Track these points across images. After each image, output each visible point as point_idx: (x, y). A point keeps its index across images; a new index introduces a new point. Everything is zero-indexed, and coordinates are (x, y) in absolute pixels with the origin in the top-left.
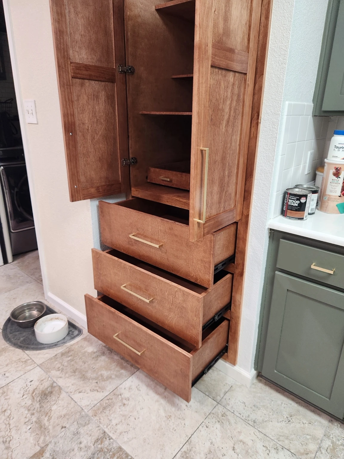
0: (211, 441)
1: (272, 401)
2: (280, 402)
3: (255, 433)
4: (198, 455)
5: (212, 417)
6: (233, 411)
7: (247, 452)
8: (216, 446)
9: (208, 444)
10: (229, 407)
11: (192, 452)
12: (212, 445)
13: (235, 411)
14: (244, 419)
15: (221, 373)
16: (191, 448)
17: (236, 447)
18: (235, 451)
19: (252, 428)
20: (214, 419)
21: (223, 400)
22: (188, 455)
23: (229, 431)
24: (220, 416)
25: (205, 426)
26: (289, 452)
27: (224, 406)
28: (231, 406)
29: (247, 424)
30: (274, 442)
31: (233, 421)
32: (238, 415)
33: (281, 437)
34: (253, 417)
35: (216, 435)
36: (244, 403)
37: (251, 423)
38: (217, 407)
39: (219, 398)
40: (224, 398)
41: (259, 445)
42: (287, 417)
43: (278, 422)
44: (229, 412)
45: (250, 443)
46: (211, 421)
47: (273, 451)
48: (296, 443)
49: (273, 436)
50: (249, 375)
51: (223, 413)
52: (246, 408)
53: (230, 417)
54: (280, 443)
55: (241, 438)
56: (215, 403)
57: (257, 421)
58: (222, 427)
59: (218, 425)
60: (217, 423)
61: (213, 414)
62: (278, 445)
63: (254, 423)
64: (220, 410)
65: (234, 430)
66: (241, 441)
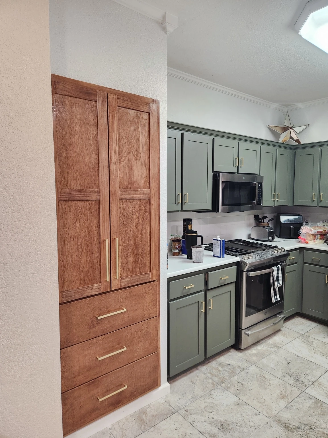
0: (204, 422)
1: (181, 386)
2: (182, 383)
3: (200, 400)
4: (212, 430)
5: (187, 417)
6: (185, 406)
7: (211, 407)
8: (207, 420)
9: (206, 424)
10: (182, 407)
11: (210, 433)
12: (206, 422)
13: (185, 405)
14: (191, 402)
15: (152, 404)
16: (207, 433)
17: (208, 411)
18: (211, 412)
19: (197, 400)
21: (175, 408)
22: (212, 436)
23: (198, 411)
24: (187, 413)
25: (193, 423)
26: (213, 390)
27: (180, 410)
28: (181, 406)
29: (194, 402)
30: (207, 394)
31: (191, 408)
32: (188, 404)
33: (204, 390)
34: (190, 397)
35: (200, 418)
36: (180, 399)
37: (194, 400)
38: (180, 413)
39: (173, 410)
40: (174, 407)
41: (208, 400)
42: (193, 384)
43: (195, 388)
44: (185, 408)
45: (206, 404)
46: (190, 418)
47: (212, 396)
48: (207, 386)
49: (203, 393)
50: (168, 384)
51: (185, 411)
52: (183, 399)
53: (189, 409)
54: (207, 392)
55: (203, 407)
56: (177, 413)
57: (193, 397)
58: (194, 414)
59: (193, 416)
60: (192, 416)
61: (185, 416)
62: (208, 393)
63: (194, 399)
64: (182, 412)
65: (197, 408)
66: (205, 408)
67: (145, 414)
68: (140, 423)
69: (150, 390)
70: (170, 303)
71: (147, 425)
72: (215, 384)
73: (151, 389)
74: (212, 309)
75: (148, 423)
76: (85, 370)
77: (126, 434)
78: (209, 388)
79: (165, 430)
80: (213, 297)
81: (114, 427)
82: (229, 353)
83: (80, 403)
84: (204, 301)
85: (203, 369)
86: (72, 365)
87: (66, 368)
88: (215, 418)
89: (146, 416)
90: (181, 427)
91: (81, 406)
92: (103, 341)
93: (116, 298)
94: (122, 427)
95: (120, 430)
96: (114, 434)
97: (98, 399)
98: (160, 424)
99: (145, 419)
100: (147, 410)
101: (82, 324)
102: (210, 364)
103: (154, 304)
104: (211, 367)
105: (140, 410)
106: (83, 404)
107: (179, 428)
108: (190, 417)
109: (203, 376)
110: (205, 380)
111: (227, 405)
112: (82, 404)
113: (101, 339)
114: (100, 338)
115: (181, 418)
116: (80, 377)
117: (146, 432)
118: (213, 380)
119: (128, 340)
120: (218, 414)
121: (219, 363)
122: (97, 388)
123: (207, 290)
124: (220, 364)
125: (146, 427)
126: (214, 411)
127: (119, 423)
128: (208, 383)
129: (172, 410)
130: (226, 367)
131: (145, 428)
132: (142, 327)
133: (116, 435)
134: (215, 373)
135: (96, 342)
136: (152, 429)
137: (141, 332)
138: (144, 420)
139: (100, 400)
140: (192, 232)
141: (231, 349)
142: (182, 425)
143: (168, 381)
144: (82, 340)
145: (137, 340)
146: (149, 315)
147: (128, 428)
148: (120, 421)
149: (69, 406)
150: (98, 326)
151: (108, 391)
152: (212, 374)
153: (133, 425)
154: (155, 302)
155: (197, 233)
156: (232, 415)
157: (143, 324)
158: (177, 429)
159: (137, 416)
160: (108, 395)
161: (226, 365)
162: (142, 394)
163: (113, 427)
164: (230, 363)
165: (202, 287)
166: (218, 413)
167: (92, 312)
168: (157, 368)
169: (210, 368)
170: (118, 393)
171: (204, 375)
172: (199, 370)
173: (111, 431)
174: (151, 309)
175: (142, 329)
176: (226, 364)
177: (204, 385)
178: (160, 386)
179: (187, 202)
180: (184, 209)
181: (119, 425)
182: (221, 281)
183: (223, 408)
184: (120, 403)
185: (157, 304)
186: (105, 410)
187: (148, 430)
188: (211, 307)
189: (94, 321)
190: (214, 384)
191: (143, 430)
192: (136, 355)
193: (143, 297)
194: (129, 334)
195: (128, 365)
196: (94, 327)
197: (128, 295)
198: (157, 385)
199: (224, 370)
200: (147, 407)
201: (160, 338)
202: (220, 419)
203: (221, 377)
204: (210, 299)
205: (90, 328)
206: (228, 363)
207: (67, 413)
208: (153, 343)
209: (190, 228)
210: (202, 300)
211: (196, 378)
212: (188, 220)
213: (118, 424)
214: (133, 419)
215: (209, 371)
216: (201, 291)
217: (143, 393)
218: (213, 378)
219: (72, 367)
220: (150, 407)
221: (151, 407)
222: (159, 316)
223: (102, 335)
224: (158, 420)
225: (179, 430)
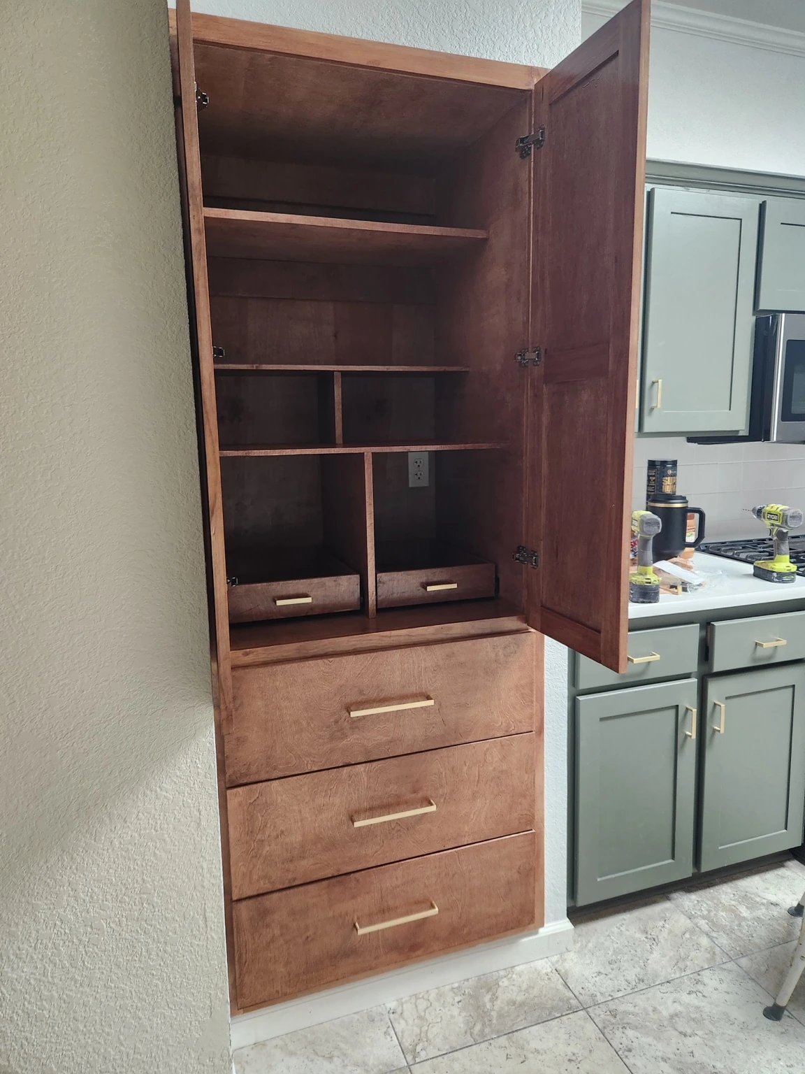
0: (660, 1059)
1: (608, 936)
2: (616, 930)
3: (662, 991)
5: (611, 1032)
6: (610, 998)
7: (694, 1020)
8: (672, 1056)
9: (664, 1066)
10: (600, 999)
12: (667, 1061)
13: (612, 994)
14: (631, 992)
15: (518, 969)
17: (681, 1029)
18: (688, 1034)
19: (652, 990)
20: (616, 1032)
21: (581, 998)
23: (647, 1023)
24: (613, 1021)
25: (626, 1053)
26: (708, 971)
27: (595, 1005)
28: (598, 994)
29: (642, 992)
30: (685, 978)
31: (630, 1008)
32: (620, 994)
33: (679, 964)
34: (631, 976)
35: (650, 1045)
36: (599, 973)
37: (642, 986)
38: (592, 1015)
39: (574, 1002)
40: (577, 994)
41: (685, 998)
42: (646, 938)
43: (651, 953)
44: (610, 1003)
45: (679, 1008)
46: (618, 1038)
47: (700, 987)
48: (693, 954)
49: (675, 973)
50: (566, 924)
51: (608, 1013)
52: (610, 976)
53: (622, 1008)
54: (688, 972)
55: (665, 1013)
56: (581, 1013)
57: (641, 977)
58: (636, 1028)
59: (630, 1033)
60: (626, 1032)
61: (604, 1028)
62: (691, 976)
63: (644, 983)
64: (600, 1014)
65: (647, 1014)
66: (672, 1017)
67: (490, 993)
68: (472, 1014)
69: (508, 930)
70: (581, 698)
71: (490, 1025)
72: (717, 953)
73: (512, 929)
74: (722, 731)
75: (494, 1021)
76: (319, 846)
77: (430, 1036)
78: (696, 962)
79: (537, 1051)
80: (727, 698)
81: (402, 1006)
82: (781, 872)
83: (307, 928)
84: (696, 706)
85: (688, 901)
86: (283, 829)
87: (267, 834)
88: (699, 1056)
89: (494, 999)
90: (586, 1058)
91: (308, 937)
92: (369, 778)
93: (406, 665)
94: (423, 1014)
95: (416, 1021)
96: (399, 1028)
97: (355, 926)
98: (527, 1031)
99: (488, 1006)
100: (500, 983)
101: (308, 724)
102: (712, 891)
103: (522, 694)
104: (715, 901)
105: (479, 978)
106: (315, 934)
107: (579, 1059)
108: (619, 1033)
109: (682, 922)
110: (687, 935)
111: (745, 1025)
112: (310, 933)
113: (365, 772)
114: (361, 768)
115: (591, 1030)
116: (304, 863)
117: (483, 1045)
118: (714, 939)
119: (442, 786)
120: (712, 1048)
121: (744, 894)
122: (354, 897)
123: (706, 674)
124: (745, 898)
125: (487, 1030)
126: (700, 1033)
127: (418, 1001)
128: (695, 947)
129: (571, 1001)
130: (764, 910)
131: (482, 1033)
132: (485, 755)
133: (403, 1032)
134: (724, 923)
135: (350, 777)
136: (503, 1041)
137: (481, 769)
138: (486, 1010)
139: (361, 931)
140: (670, 498)
141: (789, 860)
142: (590, 1051)
143: (568, 917)
144: (309, 765)
145: (470, 790)
146: (508, 726)
147: (439, 1020)
148: (421, 996)
149: (277, 932)
150: (355, 736)
151: (384, 912)
152: (714, 924)
153: (452, 1017)
154: (527, 691)
155: (687, 502)
156: (755, 1061)
157: (487, 746)
158: (574, 1058)
159: (469, 994)
160: (383, 921)
161: (763, 904)
162: (485, 937)
163: (400, 1008)
164: (779, 902)
165: (692, 664)
166: (712, 1044)
167: (335, 695)
168: (531, 872)
169: (709, 903)
170: (415, 921)
171: (688, 921)
172: (673, 902)
173: (392, 1016)
174: (515, 708)
175: (485, 760)
176: (765, 901)
177: (681, 950)
178: (542, 925)
179: (659, 406)
180: (647, 429)
181: (416, 1006)
182: (760, 652)
183: (730, 1032)
184: (418, 949)
185: (532, 697)
186: (375, 959)
187: (491, 1041)
188: (719, 724)
189: (342, 720)
190: (714, 953)
191: (477, 1037)
192: (466, 829)
193: (487, 672)
194: (445, 769)
195: (442, 853)
196: (344, 736)
197: (441, 663)
198: (532, 920)
199: (754, 919)
200: (502, 973)
201: (542, 793)
202: (714, 1064)
203: (742, 936)
204: (717, 702)
205: (332, 738)
206: (773, 899)
207: (272, 947)
208: (521, 804)
209: (667, 489)
210: (690, 702)
211: (661, 923)
212: (664, 463)
213: (415, 1004)
214: (457, 999)
215: (705, 913)
216: (687, 676)
217: (488, 935)
218: (714, 934)
219: (282, 832)
220: (510, 976)
221: (514, 976)
222: (540, 731)
223: (365, 762)
224: (525, 1019)
225: (579, 1065)
